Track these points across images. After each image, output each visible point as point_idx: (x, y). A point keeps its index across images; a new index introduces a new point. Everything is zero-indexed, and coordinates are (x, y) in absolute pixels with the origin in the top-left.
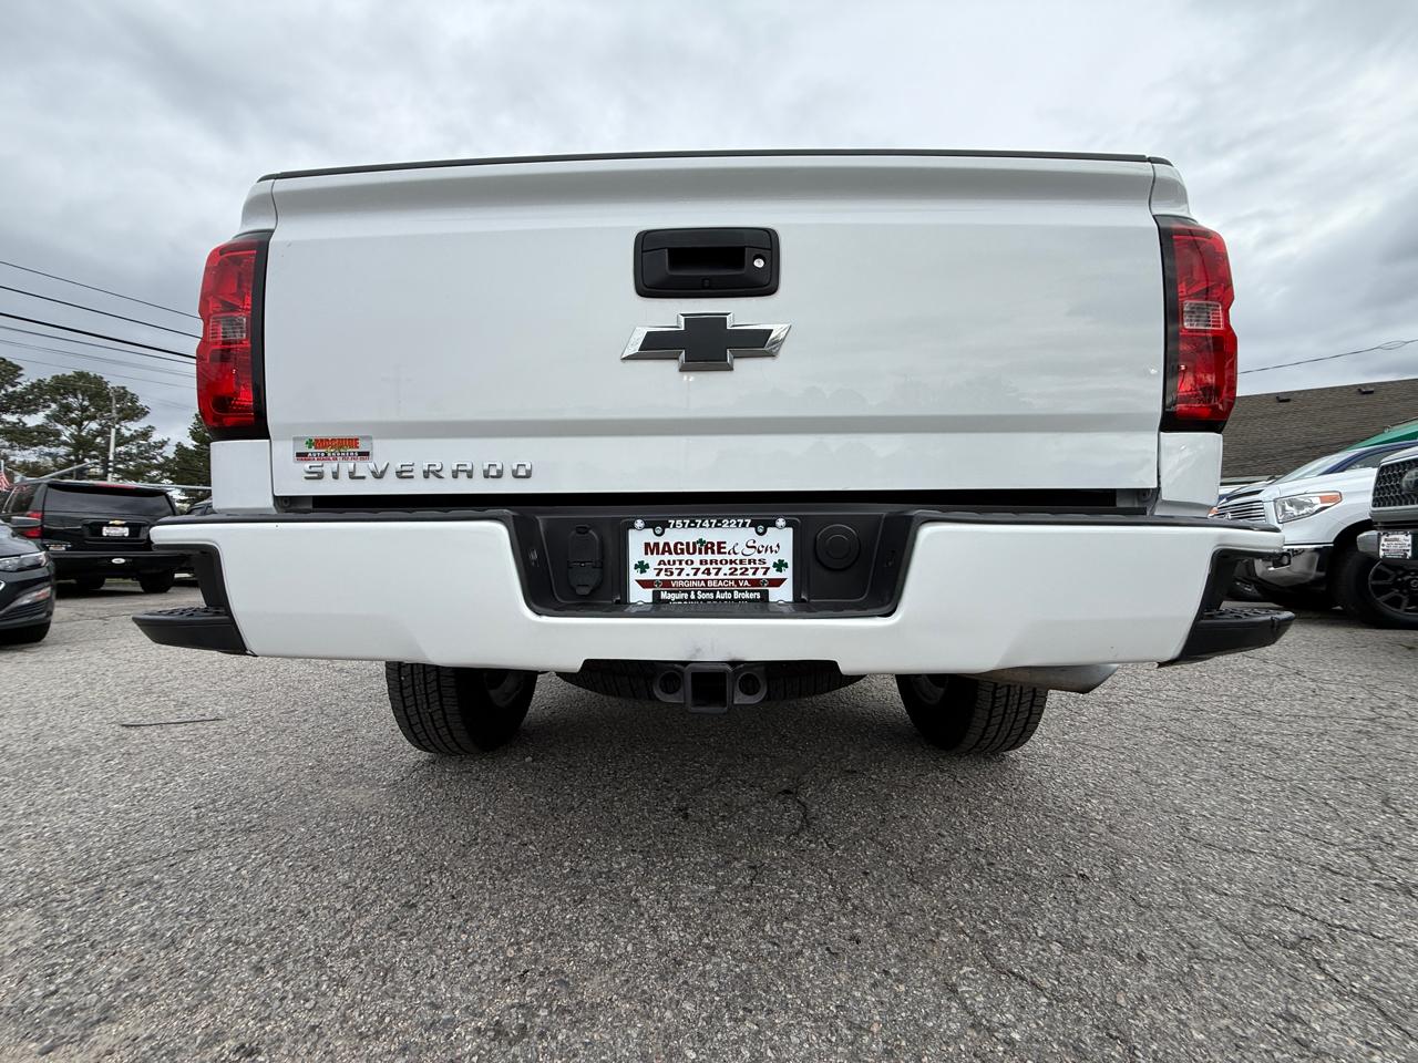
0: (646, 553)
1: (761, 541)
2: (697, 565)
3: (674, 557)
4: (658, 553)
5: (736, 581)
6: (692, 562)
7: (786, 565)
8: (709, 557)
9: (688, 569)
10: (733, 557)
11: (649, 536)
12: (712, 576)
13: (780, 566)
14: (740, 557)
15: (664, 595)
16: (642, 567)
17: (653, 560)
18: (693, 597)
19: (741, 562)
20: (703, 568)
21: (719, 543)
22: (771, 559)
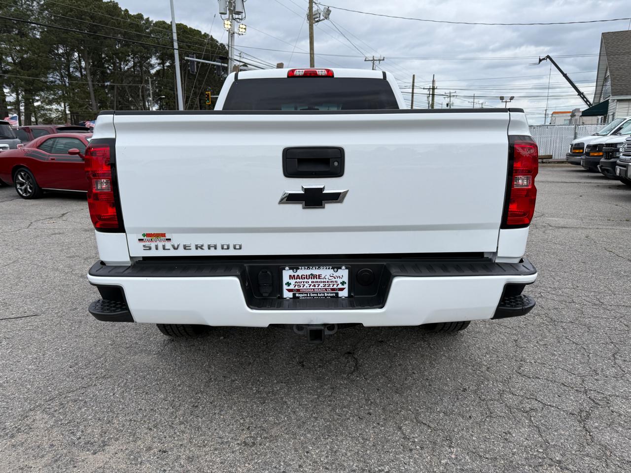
0: (290, 279)
1: (335, 274)
2: (310, 283)
3: (301, 280)
4: (295, 279)
5: (326, 289)
6: (308, 282)
7: (345, 283)
8: (315, 280)
9: (307, 285)
10: (325, 280)
11: (291, 272)
12: (316, 287)
13: (343, 283)
14: (327, 280)
15: (297, 295)
16: (288, 284)
17: (293, 282)
18: (309, 295)
19: (328, 282)
20: (313, 284)
21: (319, 275)
22: (339, 281)
